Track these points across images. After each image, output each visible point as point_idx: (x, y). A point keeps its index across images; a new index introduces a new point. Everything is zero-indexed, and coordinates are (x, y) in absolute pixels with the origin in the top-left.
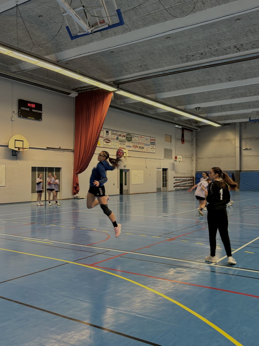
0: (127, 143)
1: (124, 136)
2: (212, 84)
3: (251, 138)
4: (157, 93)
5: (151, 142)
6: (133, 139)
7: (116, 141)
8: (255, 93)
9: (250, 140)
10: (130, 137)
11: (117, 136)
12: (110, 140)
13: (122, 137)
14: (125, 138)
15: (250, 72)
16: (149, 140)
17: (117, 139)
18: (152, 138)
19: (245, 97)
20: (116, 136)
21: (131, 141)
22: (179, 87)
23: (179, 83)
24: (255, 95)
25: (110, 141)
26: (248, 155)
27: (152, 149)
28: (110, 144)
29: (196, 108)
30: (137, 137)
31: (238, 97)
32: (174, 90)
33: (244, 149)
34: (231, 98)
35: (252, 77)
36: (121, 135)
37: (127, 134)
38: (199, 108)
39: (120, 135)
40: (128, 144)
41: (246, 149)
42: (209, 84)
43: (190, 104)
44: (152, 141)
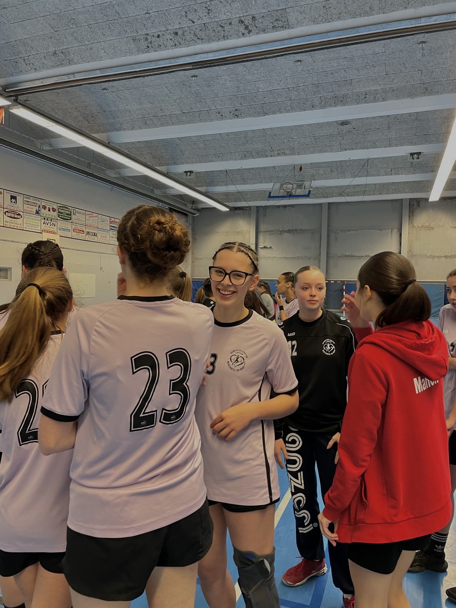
0: (61, 223)
1: (54, 210)
2: (206, 121)
3: (272, 231)
4: (110, 131)
5: (111, 226)
6: (73, 216)
7: (35, 217)
8: (279, 152)
9: (271, 235)
10: (68, 212)
11: (38, 208)
12: (21, 214)
13: (49, 210)
14: (55, 214)
15: (272, 100)
16: (108, 223)
17: (37, 212)
18: (113, 219)
19: (263, 157)
20: (35, 209)
21: (71, 221)
22: (148, 122)
23: (148, 114)
24: (279, 155)
25: (19, 215)
26: (267, 256)
27: (112, 237)
28: (19, 221)
29: (186, 172)
30: (83, 214)
31: (253, 157)
32: (141, 128)
33: (261, 248)
34: (242, 158)
35: (274, 113)
36: (47, 207)
37: (59, 207)
38: (191, 172)
39: (44, 207)
40: (61, 225)
41: (265, 247)
42: (201, 121)
43: (175, 164)
44: (113, 225)
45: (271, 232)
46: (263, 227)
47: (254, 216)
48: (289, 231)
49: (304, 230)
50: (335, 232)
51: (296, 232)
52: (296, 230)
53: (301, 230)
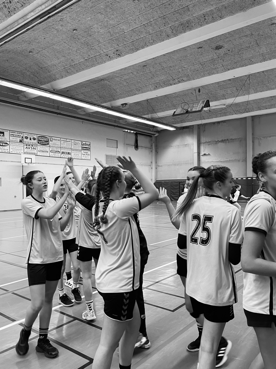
0: (40, 147)
1: (34, 139)
5: (82, 147)
6: (50, 142)
7: (19, 144)
8: (179, 79)
9: (209, 145)
10: (46, 140)
11: (21, 138)
12: (8, 143)
13: (30, 139)
14: (36, 141)
16: (80, 145)
17: (21, 141)
18: (84, 143)
20: (18, 139)
21: (48, 145)
25: (6, 143)
26: (206, 161)
27: (84, 155)
28: (7, 147)
29: (122, 105)
30: (59, 140)
31: (162, 87)
32: (66, 76)
33: (202, 155)
34: (155, 89)
35: (143, 47)
36: (29, 137)
37: (39, 136)
38: (126, 104)
39: (27, 138)
40: (41, 148)
41: (205, 155)
42: (98, 64)
43: (114, 99)
44: (84, 146)
45: (209, 143)
46: (203, 140)
47: (196, 132)
48: (222, 141)
49: (233, 139)
50: (259, 139)
51: (228, 141)
52: (227, 140)
53: (232, 139)
